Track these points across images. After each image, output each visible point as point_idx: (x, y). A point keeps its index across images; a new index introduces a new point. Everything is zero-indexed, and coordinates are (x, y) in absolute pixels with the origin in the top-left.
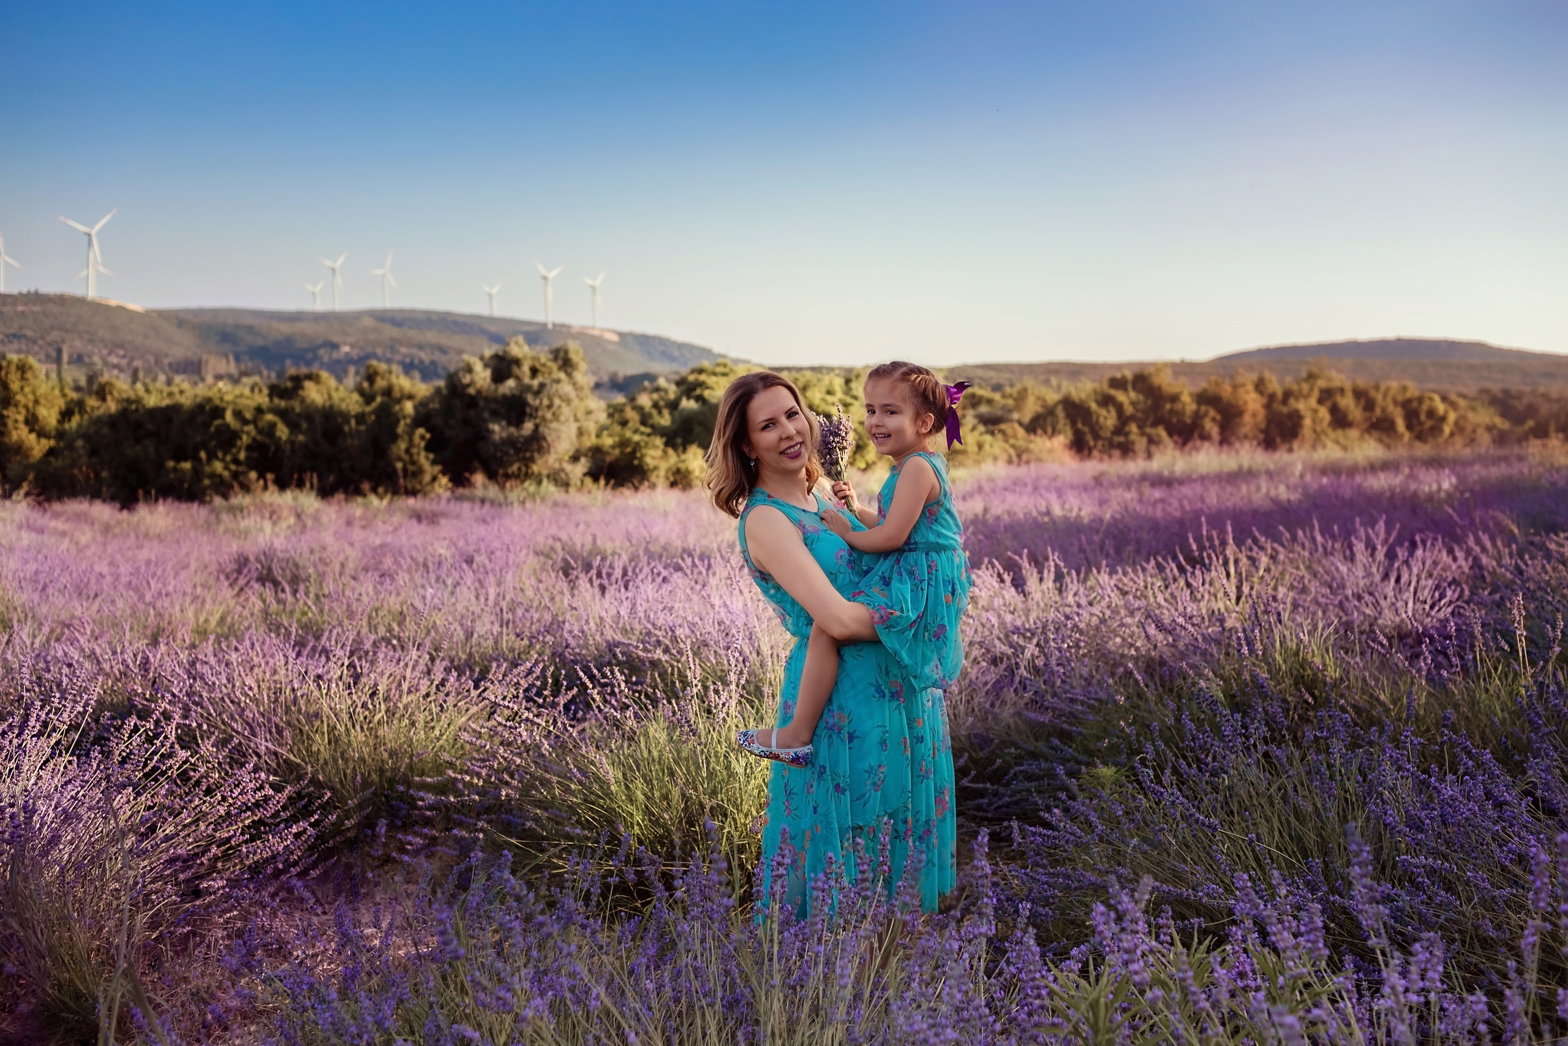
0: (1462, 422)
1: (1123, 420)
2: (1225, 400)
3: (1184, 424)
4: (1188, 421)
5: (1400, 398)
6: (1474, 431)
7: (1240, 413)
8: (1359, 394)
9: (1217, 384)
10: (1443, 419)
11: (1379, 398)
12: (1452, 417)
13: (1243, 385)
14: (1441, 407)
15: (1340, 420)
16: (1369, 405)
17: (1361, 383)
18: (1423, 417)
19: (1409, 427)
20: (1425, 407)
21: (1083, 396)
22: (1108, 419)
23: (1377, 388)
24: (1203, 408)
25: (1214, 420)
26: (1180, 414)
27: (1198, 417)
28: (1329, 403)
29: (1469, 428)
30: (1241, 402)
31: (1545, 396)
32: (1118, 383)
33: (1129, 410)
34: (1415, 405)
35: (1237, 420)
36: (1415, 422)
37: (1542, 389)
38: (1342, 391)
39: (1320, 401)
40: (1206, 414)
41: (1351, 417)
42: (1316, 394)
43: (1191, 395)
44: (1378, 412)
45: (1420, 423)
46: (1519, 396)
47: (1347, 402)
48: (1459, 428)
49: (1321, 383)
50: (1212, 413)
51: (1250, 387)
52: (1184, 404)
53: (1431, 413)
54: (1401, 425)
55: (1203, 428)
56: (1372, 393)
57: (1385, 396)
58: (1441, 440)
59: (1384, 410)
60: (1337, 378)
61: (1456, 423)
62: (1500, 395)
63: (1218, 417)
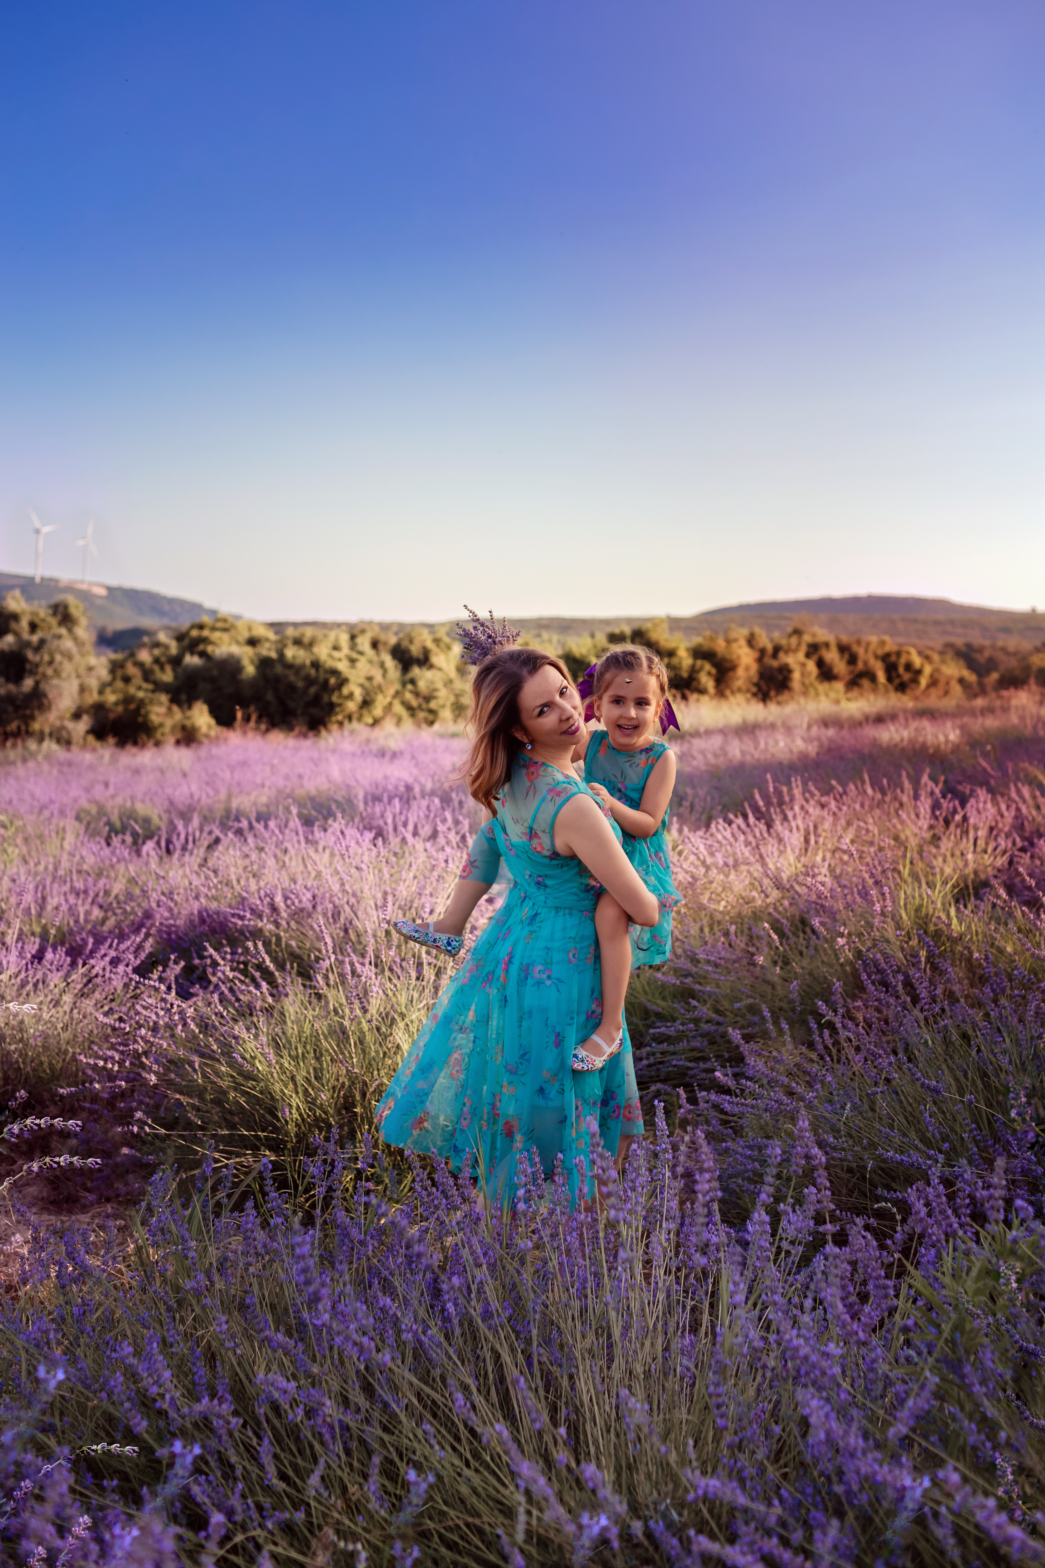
0: (936, 675)
2: (720, 655)
3: (681, 678)
4: (685, 675)
5: (880, 652)
6: (948, 683)
7: (733, 668)
8: (843, 649)
9: (712, 639)
10: (919, 672)
11: (860, 651)
12: (928, 670)
13: (736, 640)
14: (917, 661)
15: (826, 674)
16: (852, 660)
17: (845, 639)
18: (901, 670)
19: (890, 679)
20: (903, 660)
21: (584, 651)
23: (859, 642)
24: (699, 663)
25: (709, 674)
26: (680, 667)
27: (694, 671)
28: (815, 657)
29: (943, 681)
30: (734, 657)
31: (1003, 650)
32: (616, 637)
34: (893, 658)
35: (731, 674)
36: (894, 674)
37: (1000, 643)
38: (827, 645)
39: (808, 655)
40: (701, 669)
41: (836, 670)
42: (804, 649)
43: (688, 650)
44: (860, 666)
45: (899, 676)
46: (981, 650)
47: (832, 656)
48: (933, 683)
49: (807, 638)
50: (708, 667)
51: (743, 642)
52: (681, 659)
53: (908, 667)
54: (881, 677)
55: (699, 682)
56: (855, 648)
57: (866, 651)
58: (918, 692)
59: (866, 663)
60: (822, 634)
61: (931, 676)
62: (963, 649)
63: (714, 671)
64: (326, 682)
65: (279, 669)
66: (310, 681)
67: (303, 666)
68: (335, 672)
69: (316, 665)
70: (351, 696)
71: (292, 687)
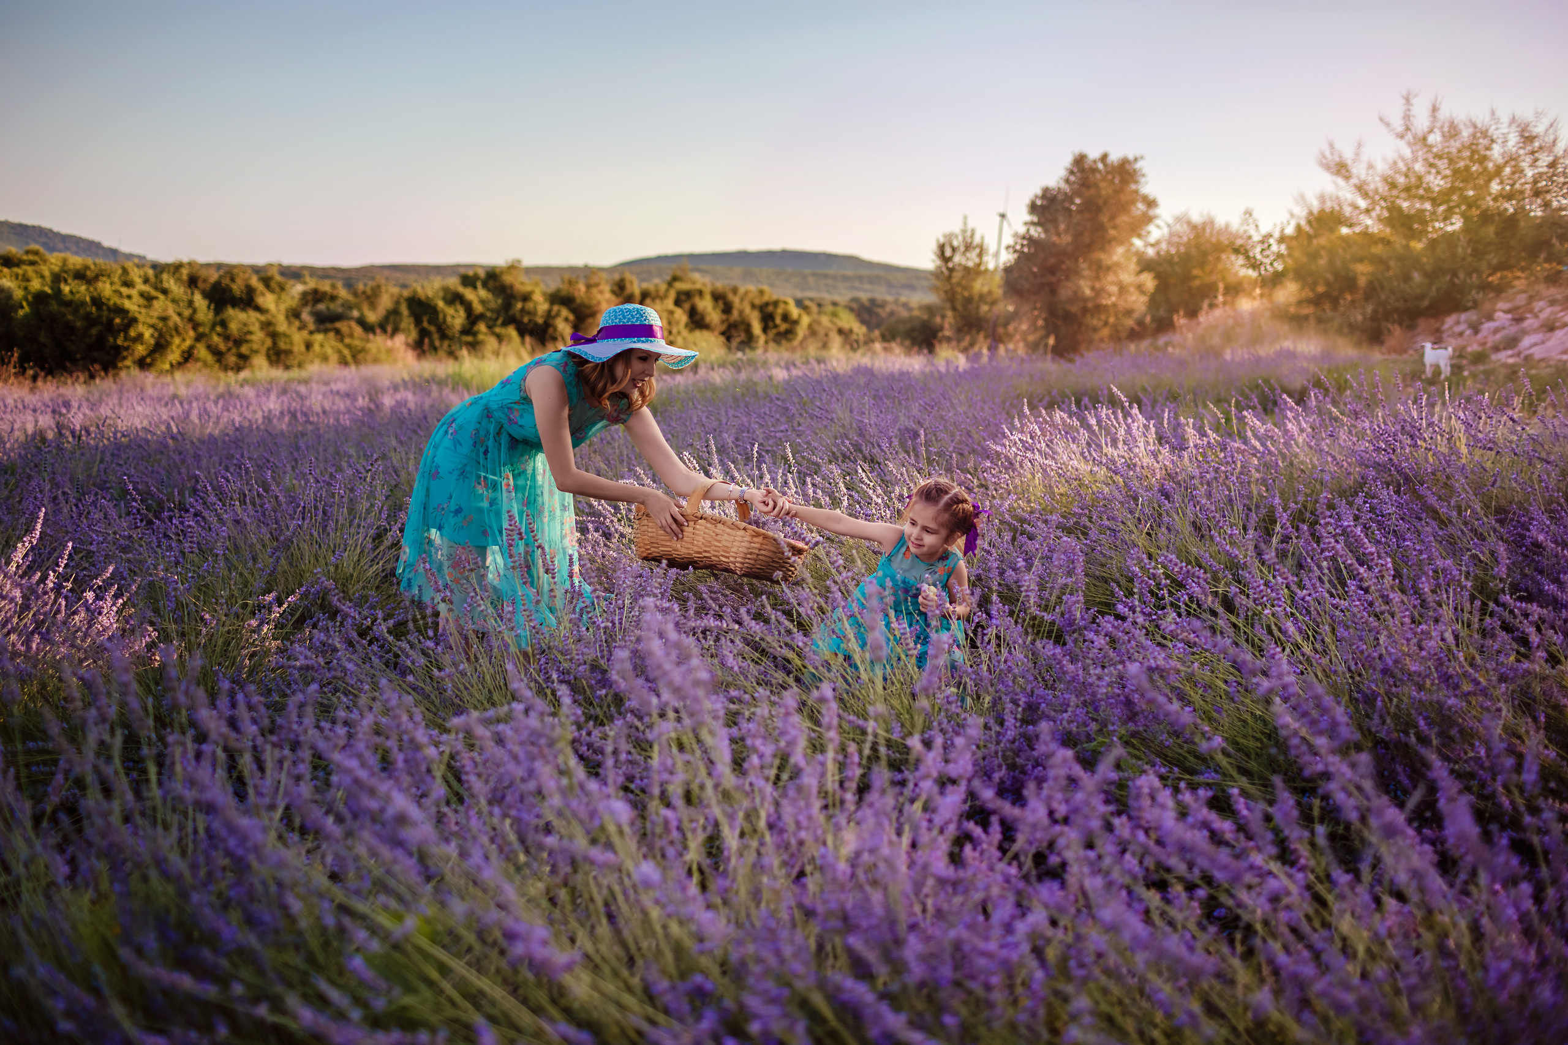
0: (816, 327)
1: (473, 319)
2: (578, 301)
3: (536, 324)
4: (540, 321)
5: (758, 302)
6: (827, 335)
7: (593, 314)
8: (718, 297)
9: (570, 282)
10: (796, 322)
11: (736, 301)
12: (805, 320)
13: (597, 285)
14: (795, 312)
15: (697, 321)
16: (727, 309)
17: (720, 285)
18: (778, 320)
19: (765, 330)
20: (780, 311)
21: (430, 294)
22: (456, 318)
23: (735, 291)
24: (556, 308)
25: (566, 319)
26: (532, 313)
27: (549, 316)
28: (687, 306)
29: (822, 332)
30: (594, 302)
31: (905, 305)
32: (469, 281)
33: (478, 308)
34: (770, 308)
35: (590, 320)
36: (771, 324)
37: (903, 299)
38: (701, 293)
39: (678, 303)
40: (558, 314)
41: (708, 320)
42: (672, 295)
43: (544, 294)
44: (735, 315)
45: (776, 326)
46: (883, 305)
47: (705, 305)
48: (812, 332)
49: (680, 286)
50: (565, 312)
51: (606, 288)
52: (536, 303)
53: (786, 317)
54: (757, 328)
55: (555, 329)
56: (730, 297)
57: (742, 300)
58: (796, 343)
59: (741, 312)
60: (699, 280)
61: (810, 326)
62: (867, 304)
63: (571, 317)
64: (110, 321)
65: (54, 307)
66: (90, 321)
67: (83, 303)
68: (121, 311)
69: (97, 302)
70: (140, 337)
71: (71, 328)
